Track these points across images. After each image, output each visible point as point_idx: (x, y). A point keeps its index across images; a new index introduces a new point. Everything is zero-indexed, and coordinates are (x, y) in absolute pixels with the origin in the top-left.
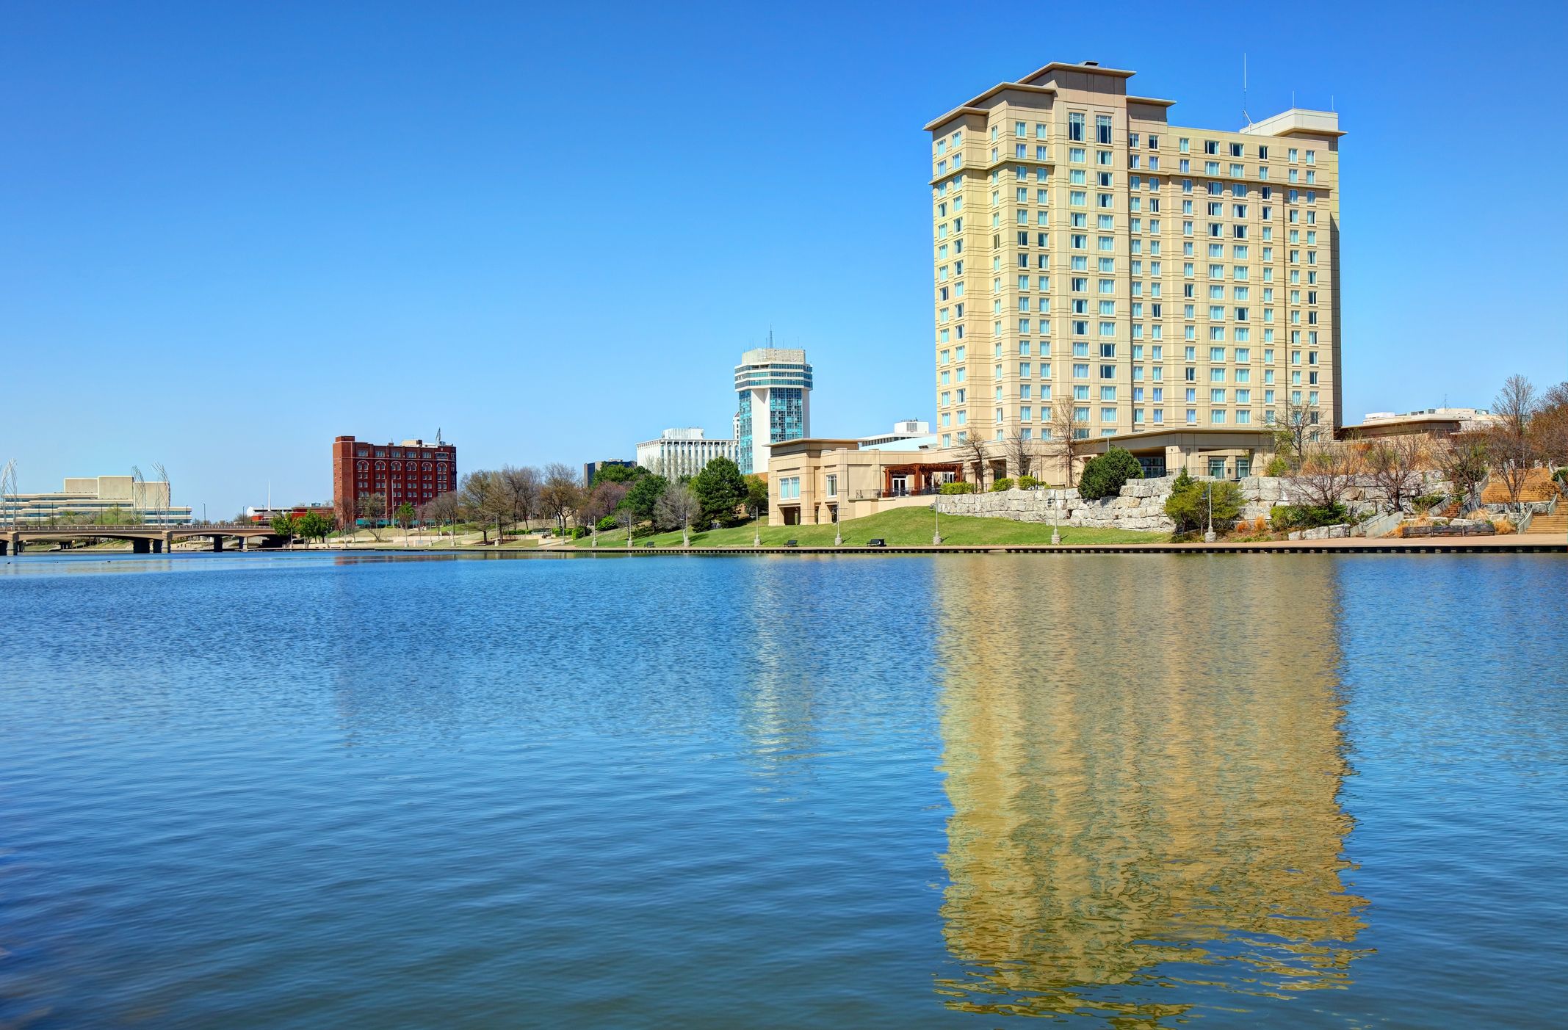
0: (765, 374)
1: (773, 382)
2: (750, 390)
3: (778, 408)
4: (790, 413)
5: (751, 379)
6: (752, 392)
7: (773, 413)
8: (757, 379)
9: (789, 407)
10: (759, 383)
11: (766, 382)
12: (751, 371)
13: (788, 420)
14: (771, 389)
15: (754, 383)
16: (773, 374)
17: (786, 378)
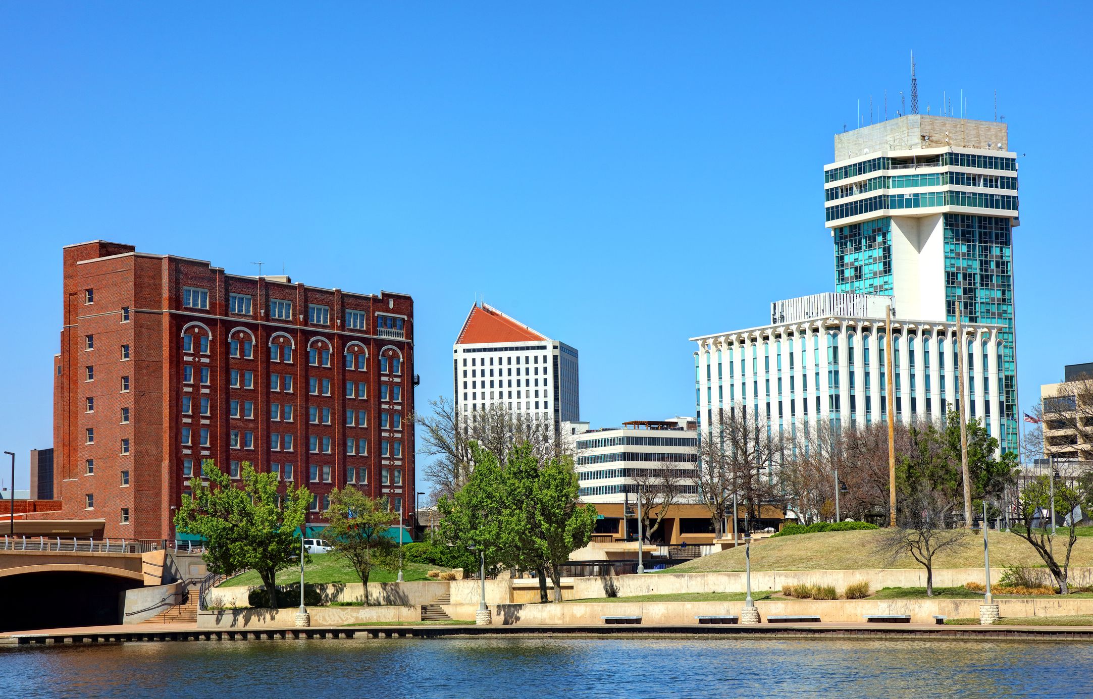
0: (931, 179)
1: (955, 198)
2: (888, 218)
3: (962, 263)
4: (986, 280)
5: (892, 191)
6: (894, 227)
7: (950, 278)
8: (907, 191)
9: (984, 264)
10: (915, 201)
11: (934, 199)
12: (892, 172)
13: (982, 294)
14: (947, 216)
15: (900, 202)
16: (954, 178)
17: (981, 189)
